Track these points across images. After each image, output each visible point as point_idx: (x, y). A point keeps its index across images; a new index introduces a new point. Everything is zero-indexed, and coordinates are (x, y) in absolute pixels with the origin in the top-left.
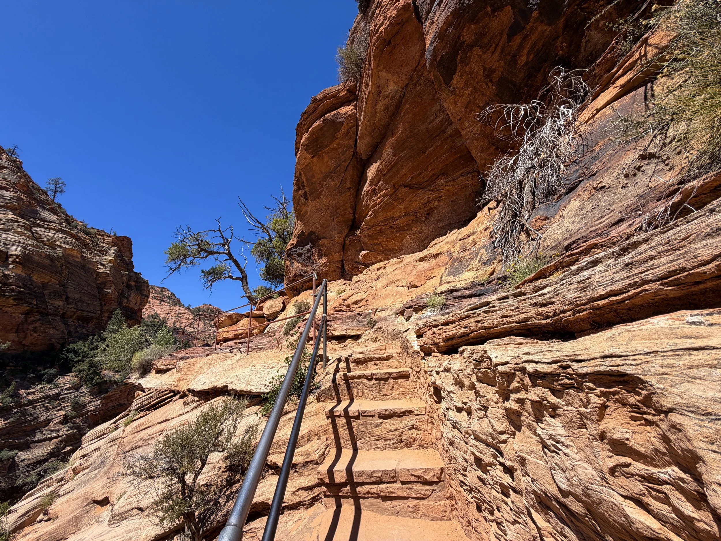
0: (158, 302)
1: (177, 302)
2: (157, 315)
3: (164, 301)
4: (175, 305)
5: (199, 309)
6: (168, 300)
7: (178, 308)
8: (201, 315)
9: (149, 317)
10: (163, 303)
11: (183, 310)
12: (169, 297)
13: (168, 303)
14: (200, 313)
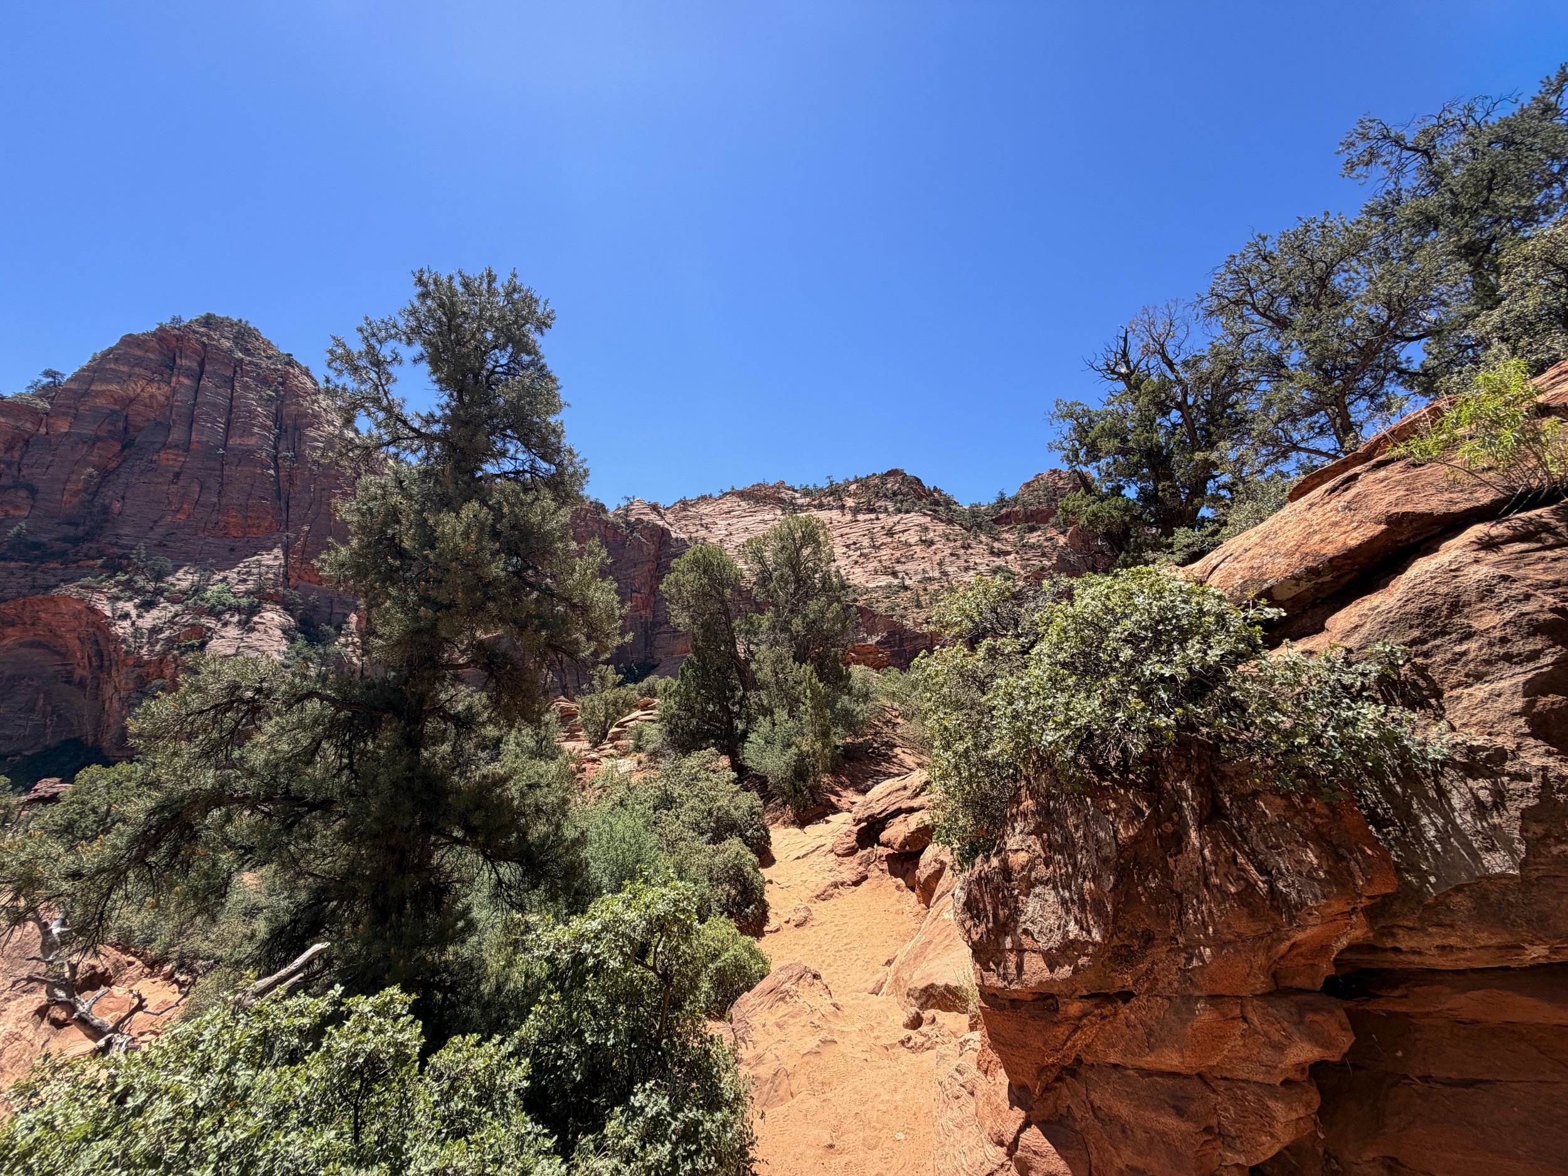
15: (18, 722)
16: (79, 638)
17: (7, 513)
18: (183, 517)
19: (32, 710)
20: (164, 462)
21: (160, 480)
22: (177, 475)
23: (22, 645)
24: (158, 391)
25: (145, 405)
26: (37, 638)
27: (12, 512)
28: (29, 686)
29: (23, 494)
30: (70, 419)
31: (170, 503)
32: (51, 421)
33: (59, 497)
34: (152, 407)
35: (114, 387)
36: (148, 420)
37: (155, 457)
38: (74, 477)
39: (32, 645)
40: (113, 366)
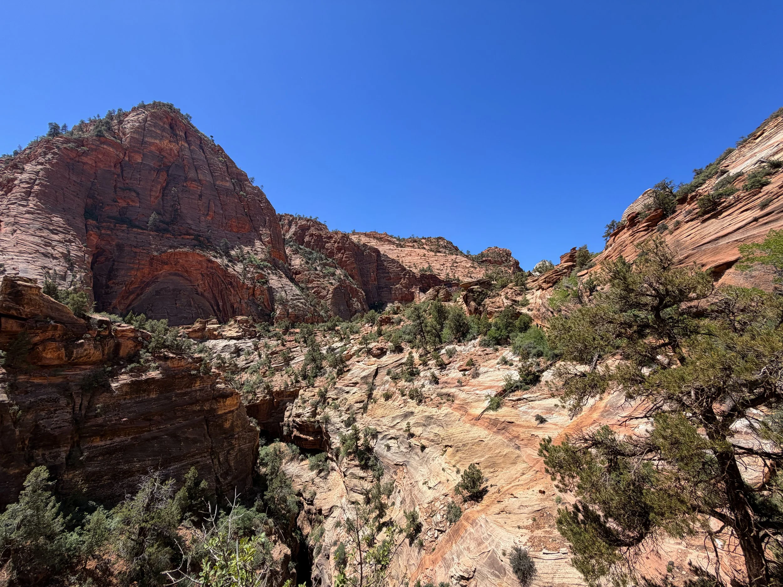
0: (433, 254)
1: (455, 250)
2: (430, 268)
3: (440, 252)
4: (452, 254)
5: (482, 255)
6: (444, 250)
7: (454, 256)
8: (486, 260)
9: (421, 271)
10: (438, 254)
11: (460, 258)
12: (445, 247)
13: (445, 253)
14: (484, 259)
15: (187, 310)
16: (201, 273)
17: (128, 204)
18: (210, 218)
19: (190, 305)
20: (192, 188)
21: (193, 197)
22: (200, 196)
23: (170, 274)
24: (174, 147)
25: (167, 153)
26: (176, 272)
27: (131, 203)
28: (184, 294)
29: (134, 194)
30: (142, 156)
31: (200, 210)
32: (132, 155)
33: (149, 198)
34: (171, 155)
35: (157, 141)
36: (170, 162)
37: (185, 184)
38: (154, 189)
39: (175, 274)
40: (153, 129)
